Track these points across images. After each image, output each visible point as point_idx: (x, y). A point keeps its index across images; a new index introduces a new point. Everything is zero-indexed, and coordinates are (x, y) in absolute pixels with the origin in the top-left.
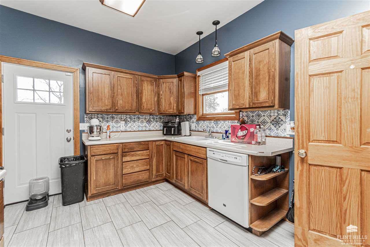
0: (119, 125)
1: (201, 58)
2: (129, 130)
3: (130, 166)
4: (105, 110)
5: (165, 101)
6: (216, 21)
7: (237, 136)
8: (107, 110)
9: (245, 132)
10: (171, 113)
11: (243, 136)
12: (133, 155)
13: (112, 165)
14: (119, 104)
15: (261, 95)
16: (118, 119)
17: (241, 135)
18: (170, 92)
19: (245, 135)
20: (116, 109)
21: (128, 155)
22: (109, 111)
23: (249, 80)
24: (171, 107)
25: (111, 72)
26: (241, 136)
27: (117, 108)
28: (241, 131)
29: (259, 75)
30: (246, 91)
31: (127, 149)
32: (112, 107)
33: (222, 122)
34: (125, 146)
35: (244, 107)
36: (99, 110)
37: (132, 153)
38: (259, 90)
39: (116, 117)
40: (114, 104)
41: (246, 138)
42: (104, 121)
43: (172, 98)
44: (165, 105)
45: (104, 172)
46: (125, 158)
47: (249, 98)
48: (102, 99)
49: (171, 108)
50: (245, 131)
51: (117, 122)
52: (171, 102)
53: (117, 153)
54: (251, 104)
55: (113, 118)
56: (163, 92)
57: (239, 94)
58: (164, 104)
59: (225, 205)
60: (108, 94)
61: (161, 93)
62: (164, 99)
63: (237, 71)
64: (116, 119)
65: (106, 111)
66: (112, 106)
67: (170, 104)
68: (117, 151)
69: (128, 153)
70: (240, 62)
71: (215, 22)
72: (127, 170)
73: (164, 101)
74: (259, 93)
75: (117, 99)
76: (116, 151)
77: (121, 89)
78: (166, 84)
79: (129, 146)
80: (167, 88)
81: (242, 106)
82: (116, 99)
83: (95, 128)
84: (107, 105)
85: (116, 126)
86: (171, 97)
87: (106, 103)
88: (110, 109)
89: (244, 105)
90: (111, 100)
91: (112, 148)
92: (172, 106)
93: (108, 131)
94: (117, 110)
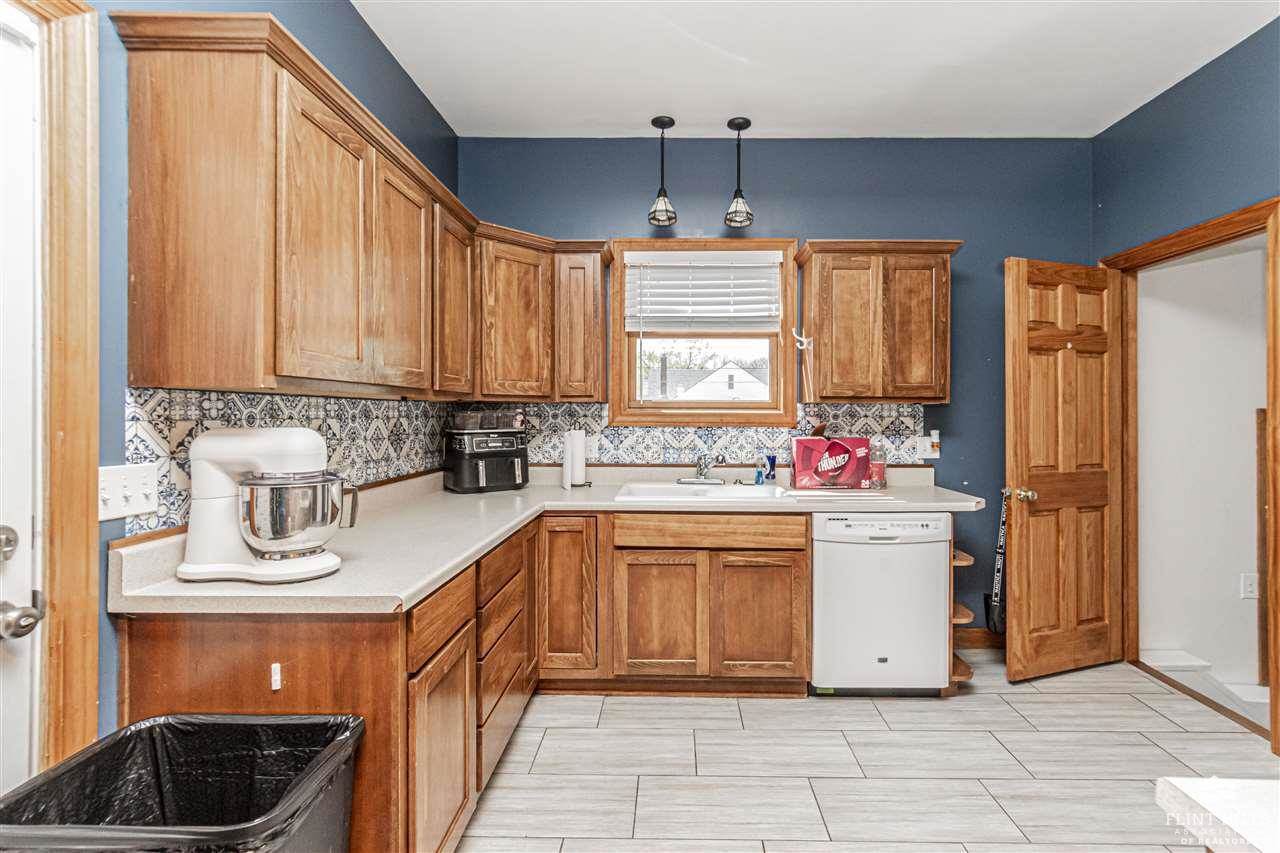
1: (667, 210)
5: (506, 341)
6: (741, 120)
7: (816, 472)
9: (841, 459)
10: (531, 393)
11: (836, 470)
15: (915, 370)
17: (829, 468)
18: (528, 305)
19: (842, 468)
23: (884, 329)
24: (530, 368)
26: (829, 471)
28: (831, 456)
29: (909, 322)
30: (875, 356)
33: (733, 432)
35: (869, 394)
38: (910, 357)
41: (844, 474)
43: (532, 333)
44: (504, 360)
47: (885, 373)
49: (529, 375)
50: (842, 456)
52: (528, 349)
54: (890, 389)
56: (496, 300)
57: (851, 360)
58: (499, 355)
59: (883, 660)
61: (490, 301)
62: (501, 331)
63: (847, 297)
67: (526, 356)
70: (853, 275)
71: (736, 121)
73: (500, 342)
74: (908, 366)
78: (510, 266)
80: (515, 283)
81: (862, 392)
86: (529, 324)
89: (869, 389)
92: (535, 364)
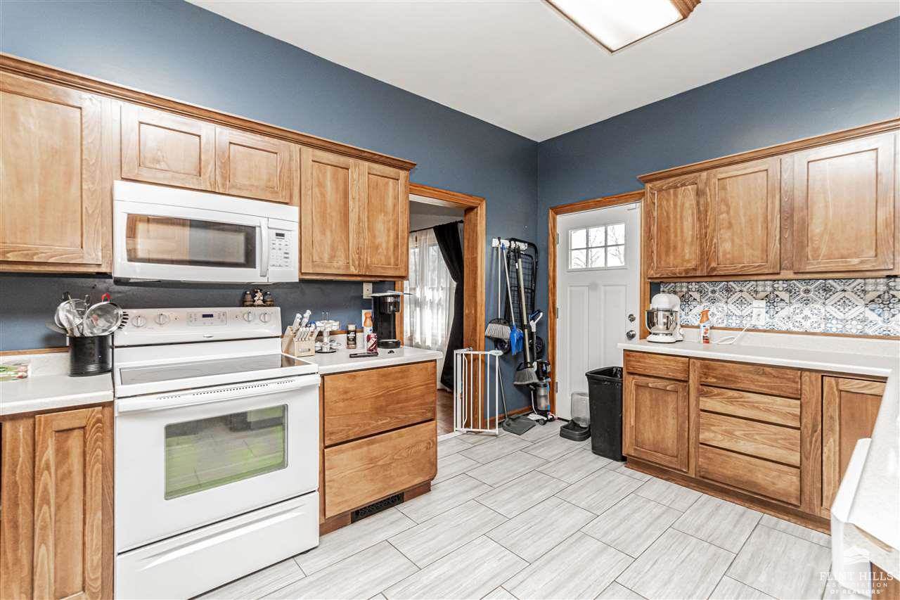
0: (747, 311)
2: (784, 328)
3: (724, 428)
4: (681, 274)
8: (687, 271)
12: (731, 401)
13: (671, 406)
14: (721, 254)
16: (745, 295)
20: (712, 268)
21: (718, 395)
22: (692, 275)
25: (700, 176)
27: (713, 265)
31: (714, 377)
32: (702, 263)
34: (707, 367)
36: (667, 274)
37: (731, 393)
39: (738, 289)
40: (706, 254)
42: (703, 300)
45: (653, 416)
46: (705, 399)
48: (675, 248)
51: (741, 301)
53: (687, 382)
55: (728, 290)
60: (690, 233)
64: (737, 295)
65: (683, 275)
66: (702, 260)
68: (683, 375)
69: (716, 391)
72: (712, 435)
75: (715, 240)
76: (681, 376)
77: (728, 213)
79: (718, 372)
82: (712, 240)
83: (661, 314)
84: (688, 261)
85: (738, 312)
87: (684, 256)
88: (695, 269)
90: (698, 248)
91: (673, 365)
93: (702, 325)
94: (714, 269)
